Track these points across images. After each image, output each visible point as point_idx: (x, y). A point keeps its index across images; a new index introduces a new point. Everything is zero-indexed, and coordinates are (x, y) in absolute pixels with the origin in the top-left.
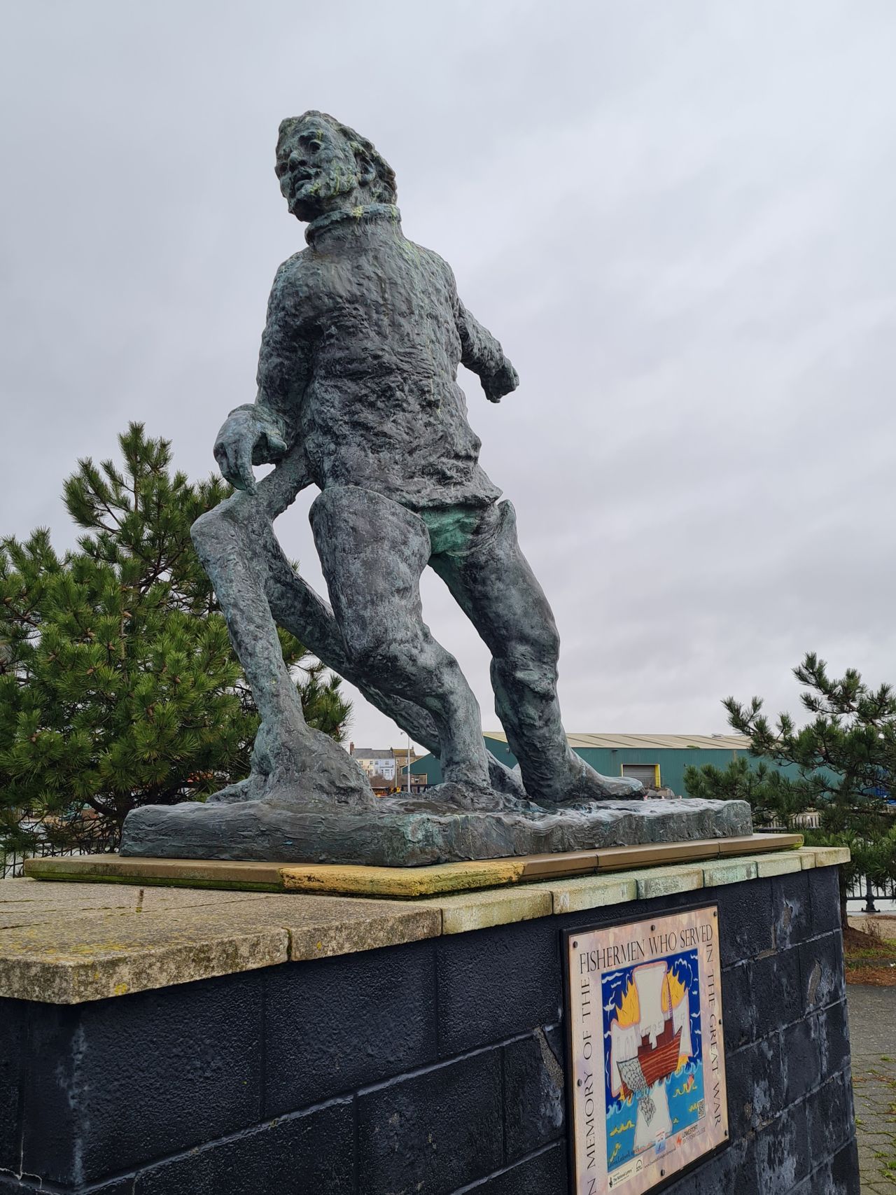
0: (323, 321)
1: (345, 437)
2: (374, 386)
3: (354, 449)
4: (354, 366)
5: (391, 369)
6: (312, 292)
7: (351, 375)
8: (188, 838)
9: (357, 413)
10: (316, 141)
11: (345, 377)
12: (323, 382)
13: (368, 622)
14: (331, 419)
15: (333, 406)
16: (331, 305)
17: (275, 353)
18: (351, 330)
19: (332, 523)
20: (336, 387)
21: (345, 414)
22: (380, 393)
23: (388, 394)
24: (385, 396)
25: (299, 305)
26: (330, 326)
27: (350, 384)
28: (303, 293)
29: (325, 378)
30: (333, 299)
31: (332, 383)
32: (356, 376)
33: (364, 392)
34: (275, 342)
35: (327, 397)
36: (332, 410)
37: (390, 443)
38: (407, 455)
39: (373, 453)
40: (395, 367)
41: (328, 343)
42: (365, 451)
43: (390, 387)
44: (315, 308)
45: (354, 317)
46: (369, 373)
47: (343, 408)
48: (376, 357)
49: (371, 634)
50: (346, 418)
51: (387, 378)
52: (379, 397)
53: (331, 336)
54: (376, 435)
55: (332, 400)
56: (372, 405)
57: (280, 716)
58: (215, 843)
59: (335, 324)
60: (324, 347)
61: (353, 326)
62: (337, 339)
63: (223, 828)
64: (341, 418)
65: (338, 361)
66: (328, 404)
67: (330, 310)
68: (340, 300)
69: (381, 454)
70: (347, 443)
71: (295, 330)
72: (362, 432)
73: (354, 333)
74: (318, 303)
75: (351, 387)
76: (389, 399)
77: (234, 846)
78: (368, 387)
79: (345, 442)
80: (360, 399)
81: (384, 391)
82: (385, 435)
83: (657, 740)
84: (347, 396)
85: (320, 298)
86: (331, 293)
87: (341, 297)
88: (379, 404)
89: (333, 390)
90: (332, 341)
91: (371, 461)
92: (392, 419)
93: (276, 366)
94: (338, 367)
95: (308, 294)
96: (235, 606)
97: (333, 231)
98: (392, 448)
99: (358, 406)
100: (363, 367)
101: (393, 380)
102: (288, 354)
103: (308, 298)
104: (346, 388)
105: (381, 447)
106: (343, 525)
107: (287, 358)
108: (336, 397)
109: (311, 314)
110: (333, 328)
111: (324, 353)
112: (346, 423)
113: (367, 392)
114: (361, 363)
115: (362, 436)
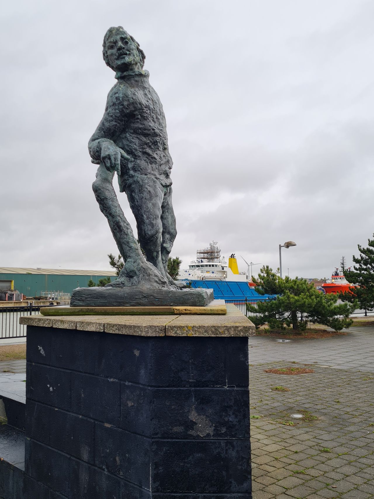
0: (137, 112)
1: (139, 157)
2: (151, 140)
3: (143, 162)
4: (146, 131)
5: (157, 135)
6: (134, 101)
7: (144, 134)
8: (108, 299)
9: (145, 149)
10: (127, 40)
11: (141, 135)
12: (132, 135)
13: (154, 225)
14: (134, 149)
15: (136, 145)
16: (140, 108)
17: (114, 120)
18: (145, 118)
19: (141, 188)
20: (137, 138)
21: (140, 148)
22: (153, 143)
23: (155, 143)
24: (154, 144)
25: (129, 105)
26: (138, 115)
27: (143, 137)
28: (131, 101)
29: (133, 133)
30: (141, 105)
31: (135, 136)
32: (146, 135)
33: (148, 141)
34: (116, 116)
35: (134, 141)
36: (135, 146)
37: (156, 161)
38: (159, 166)
39: (150, 164)
40: (158, 134)
41: (136, 121)
42: (148, 163)
43: (157, 142)
44: (135, 107)
45: (147, 113)
46: (151, 135)
47: (140, 146)
48: (153, 130)
49: (155, 229)
50: (141, 150)
51: (156, 138)
52: (152, 144)
53: (138, 119)
54: (152, 158)
55: (135, 142)
56: (150, 147)
57: (139, 257)
58: (122, 301)
59: (140, 115)
60: (135, 122)
61: (146, 117)
62: (140, 120)
63: (125, 295)
64: (139, 149)
65: (140, 129)
66: (133, 143)
67: (140, 109)
68: (143, 106)
69: (152, 165)
70: (140, 159)
71: (126, 114)
72: (147, 156)
73: (146, 119)
74: (136, 106)
75: (144, 139)
76: (155, 145)
77: (131, 301)
78: (149, 140)
79: (139, 158)
80: (146, 144)
81: (154, 142)
82: (155, 158)
83: (12, 270)
84: (141, 142)
85: (137, 104)
86: (140, 103)
87: (143, 105)
88: (152, 147)
89: (136, 138)
90: (138, 120)
91: (150, 167)
92: (156, 153)
93: (114, 125)
94: (140, 131)
95: (133, 102)
96: (119, 216)
97: (135, 78)
98: (156, 163)
99: (145, 146)
100: (149, 132)
101: (158, 139)
102: (119, 122)
103: (133, 103)
104: (142, 139)
105: (153, 162)
106: (146, 190)
107: (119, 123)
108: (137, 141)
109: (133, 109)
110: (139, 116)
111: (134, 124)
112: (140, 151)
113: (149, 142)
114: (148, 131)
115: (146, 157)
